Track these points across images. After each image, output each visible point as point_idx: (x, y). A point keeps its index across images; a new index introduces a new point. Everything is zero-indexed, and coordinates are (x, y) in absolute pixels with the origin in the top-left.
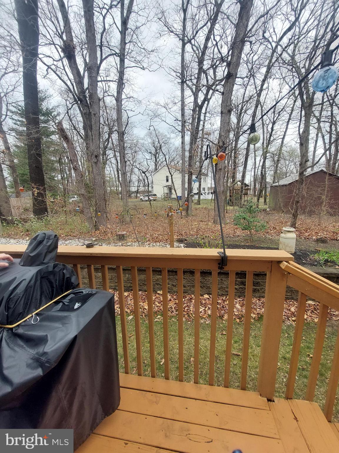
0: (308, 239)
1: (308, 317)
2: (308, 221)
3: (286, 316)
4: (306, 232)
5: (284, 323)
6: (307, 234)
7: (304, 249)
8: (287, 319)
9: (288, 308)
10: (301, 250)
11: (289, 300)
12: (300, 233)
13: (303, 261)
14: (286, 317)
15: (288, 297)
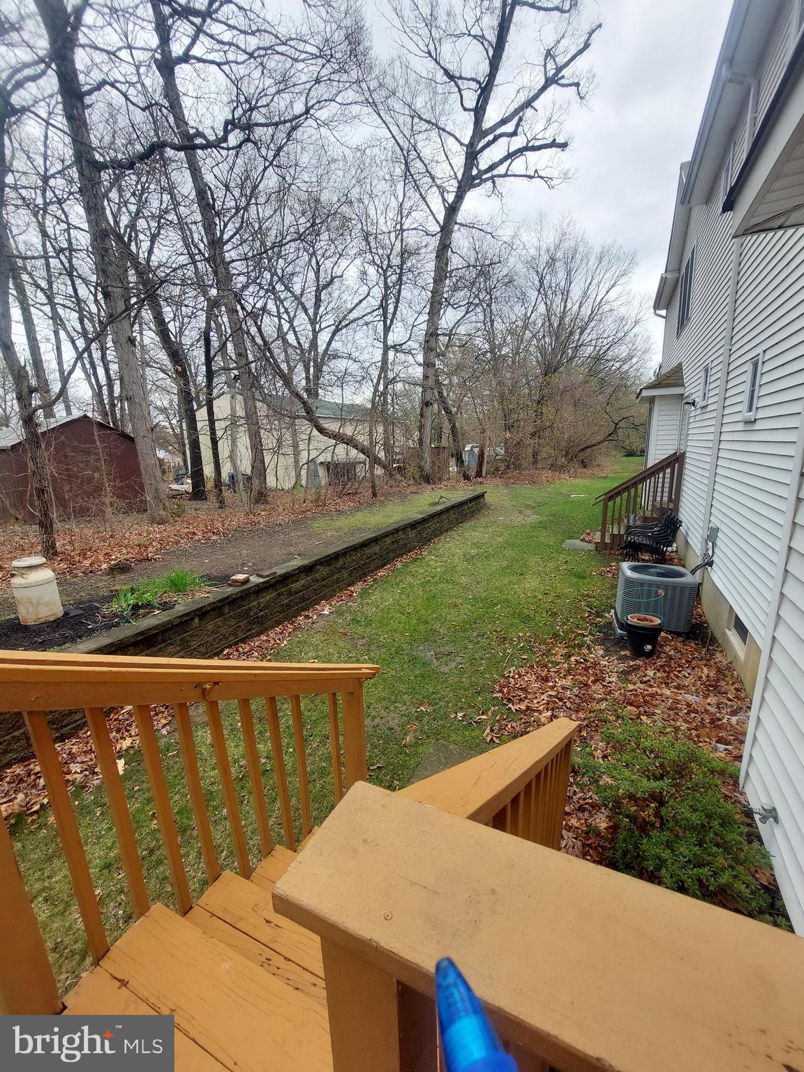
0: (91, 572)
1: (134, 738)
2: (88, 532)
3: (86, 770)
4: (85, 558)
5: (87, 789)
6: (87, 563)
7: (86, 598)
8: (90, 776)
9: (85, 748)
10: (80, 604)
11: (82, 729)
12: (70, 563)
13: (89, 625)
14: (87, 773)
15: (79, 723)
